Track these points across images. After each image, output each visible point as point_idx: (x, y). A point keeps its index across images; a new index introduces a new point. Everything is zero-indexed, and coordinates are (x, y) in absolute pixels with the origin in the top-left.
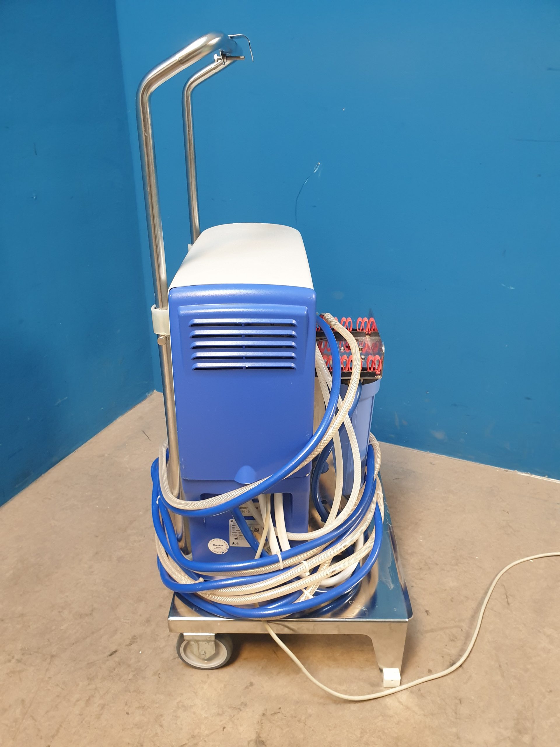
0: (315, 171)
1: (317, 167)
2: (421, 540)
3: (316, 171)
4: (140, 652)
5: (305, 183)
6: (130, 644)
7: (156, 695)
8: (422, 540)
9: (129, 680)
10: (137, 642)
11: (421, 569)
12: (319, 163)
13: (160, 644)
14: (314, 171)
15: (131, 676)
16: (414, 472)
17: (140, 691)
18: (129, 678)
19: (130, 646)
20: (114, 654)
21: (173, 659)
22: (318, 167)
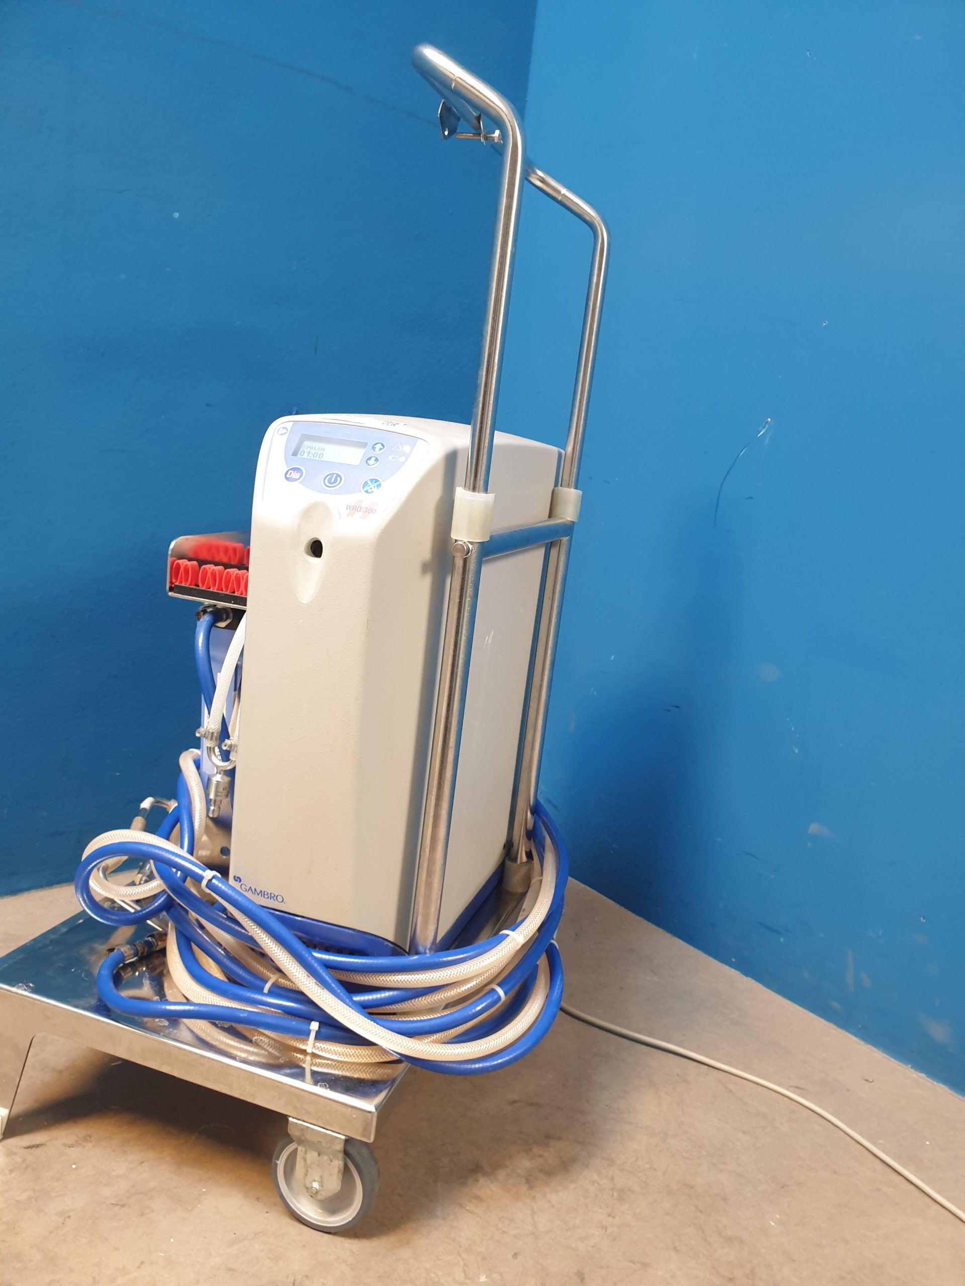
0: (761, 433)
1: (764, 427)
2: (773, 1224)
3: (763, 434)
4: (74, 1166)
5: (741, 454)
6: (71, 1144)
7: (31, 1248)
8: (775, 1223)
9: (17, 1201)
10: (84, 1147)
11: (730, 1280)
12: (769, 420)
13: (115, 1168)
14: (759, 433)
15: (23, 1197)
16: (848, 1090)
17: (14, 1228)
18: (17, 1199)
19: (68, 1148)
20: (34, 1148)
21: (113, 1204)
22: (767, 426)
